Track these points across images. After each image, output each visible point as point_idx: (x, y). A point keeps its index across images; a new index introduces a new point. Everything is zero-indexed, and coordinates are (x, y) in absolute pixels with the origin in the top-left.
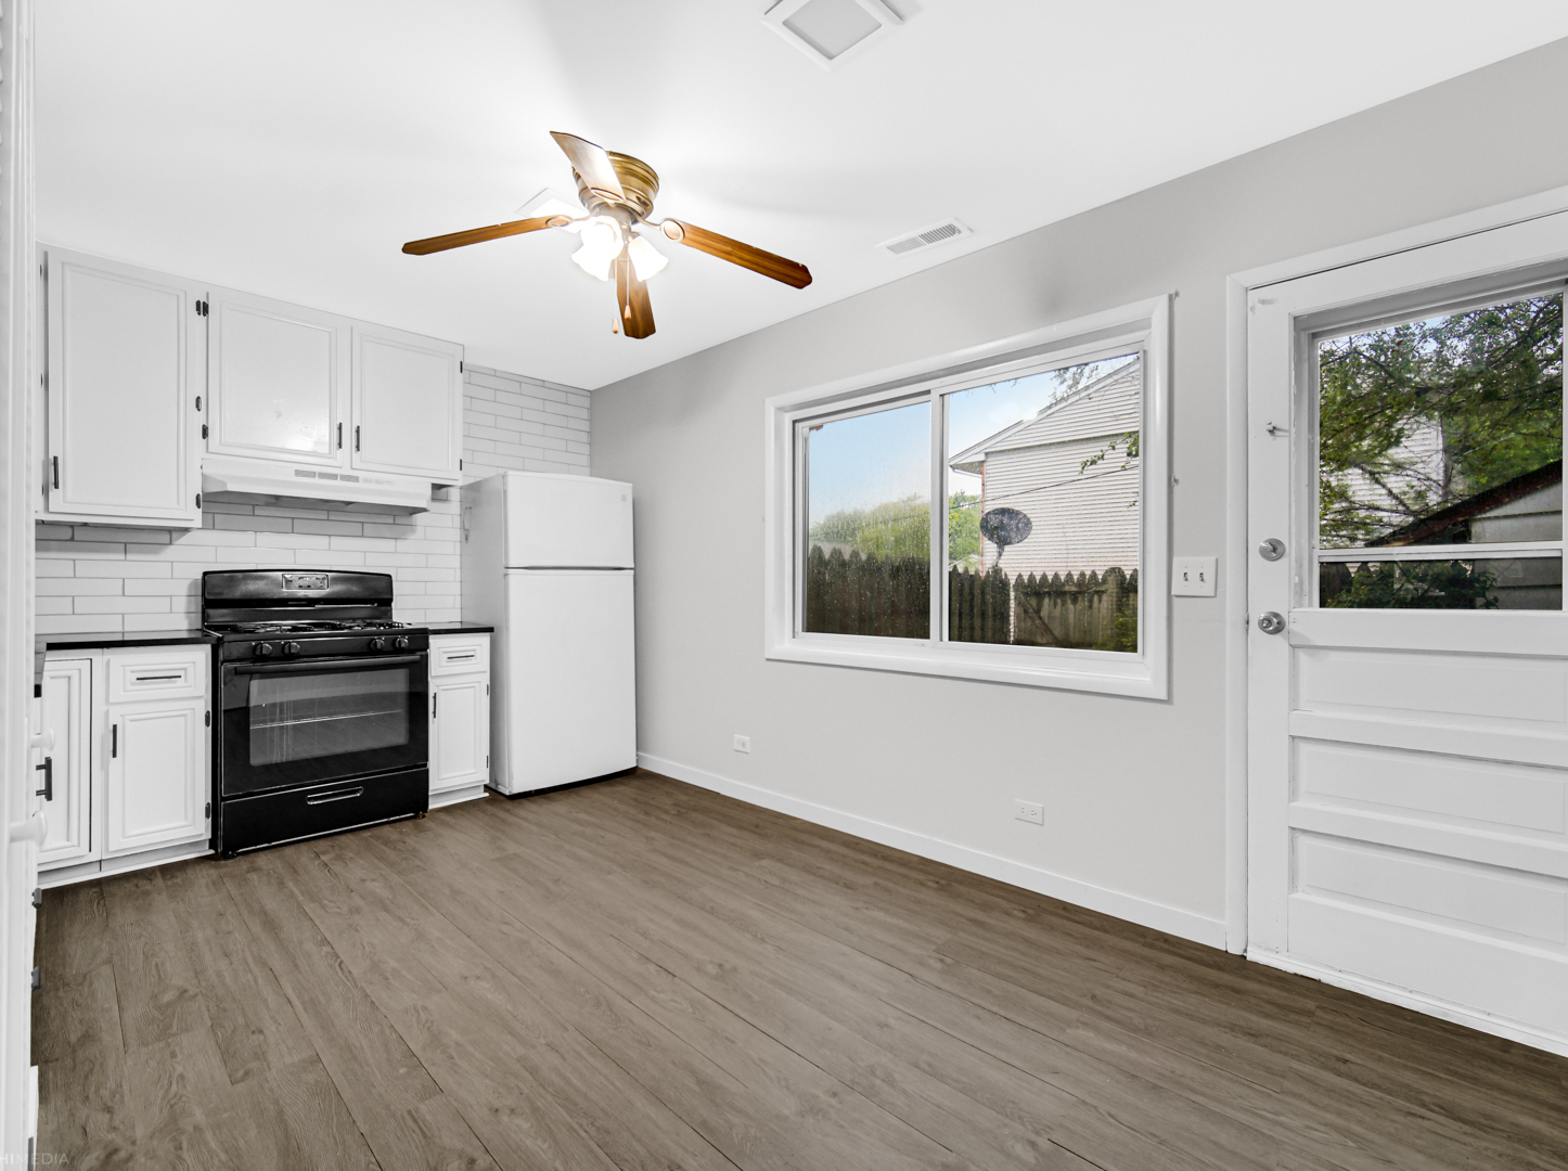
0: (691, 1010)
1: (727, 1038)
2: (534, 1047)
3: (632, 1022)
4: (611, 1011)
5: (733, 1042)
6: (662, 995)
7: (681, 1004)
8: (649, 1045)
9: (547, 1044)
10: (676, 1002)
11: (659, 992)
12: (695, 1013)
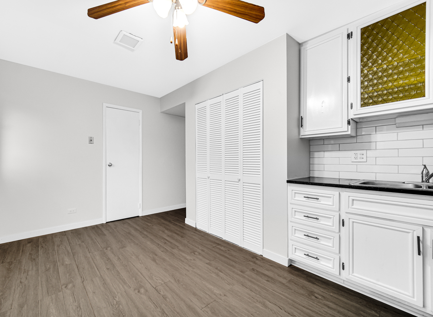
0: (153, 277)
1: (146, 269)
2: (192, 271)
3: (169, 275)
4: (175, 279)
5: (145, 268)
6: (160, 282)
7: (155, 279)
8: (165, 269)
9: (189, 271)
10: (156, 279)
11: (161, 283)
12: (152, 276)
